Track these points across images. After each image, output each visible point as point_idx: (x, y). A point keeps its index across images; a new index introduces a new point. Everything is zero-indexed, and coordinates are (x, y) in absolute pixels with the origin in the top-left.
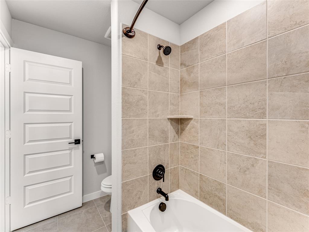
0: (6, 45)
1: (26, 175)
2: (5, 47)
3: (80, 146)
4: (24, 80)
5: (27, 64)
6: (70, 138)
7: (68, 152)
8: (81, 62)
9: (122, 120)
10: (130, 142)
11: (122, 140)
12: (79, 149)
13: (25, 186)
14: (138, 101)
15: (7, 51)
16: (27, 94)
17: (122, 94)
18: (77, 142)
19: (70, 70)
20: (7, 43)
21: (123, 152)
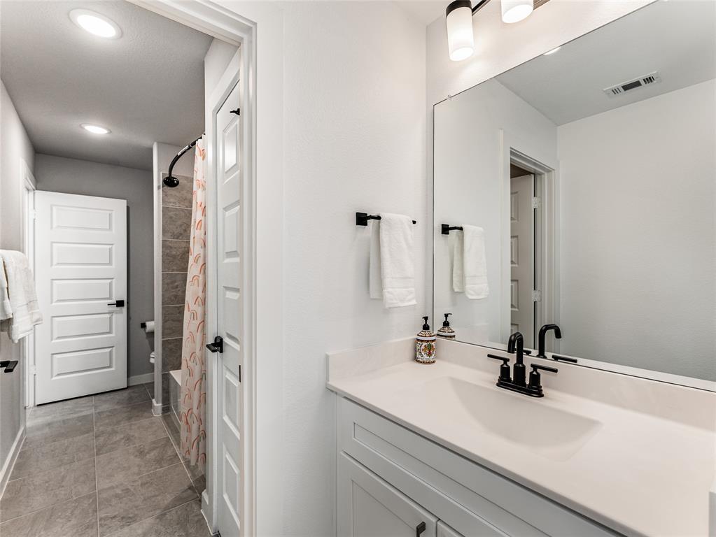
0: (30, 188)
1: (54, 341)
2: (28, 190)
3: (124, 309)
4: (52, 228)
5: (54, 208)
6: (110, 298)
7: (108, 316)
8: (125, 201)
9: (163, 274)
10: (173, 298)
11: (163, 295)
12: (122, 313)
13: (53, 354)
14: (184, 254)
15: (31, 194)
16: (54, 244)
17: (163, 247)
18: (120, 304)
19: (110, 212)
20: (32, 186)
21: (163, 308)
